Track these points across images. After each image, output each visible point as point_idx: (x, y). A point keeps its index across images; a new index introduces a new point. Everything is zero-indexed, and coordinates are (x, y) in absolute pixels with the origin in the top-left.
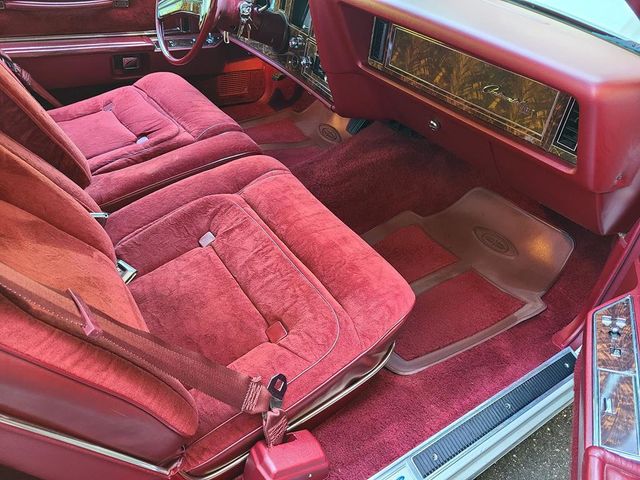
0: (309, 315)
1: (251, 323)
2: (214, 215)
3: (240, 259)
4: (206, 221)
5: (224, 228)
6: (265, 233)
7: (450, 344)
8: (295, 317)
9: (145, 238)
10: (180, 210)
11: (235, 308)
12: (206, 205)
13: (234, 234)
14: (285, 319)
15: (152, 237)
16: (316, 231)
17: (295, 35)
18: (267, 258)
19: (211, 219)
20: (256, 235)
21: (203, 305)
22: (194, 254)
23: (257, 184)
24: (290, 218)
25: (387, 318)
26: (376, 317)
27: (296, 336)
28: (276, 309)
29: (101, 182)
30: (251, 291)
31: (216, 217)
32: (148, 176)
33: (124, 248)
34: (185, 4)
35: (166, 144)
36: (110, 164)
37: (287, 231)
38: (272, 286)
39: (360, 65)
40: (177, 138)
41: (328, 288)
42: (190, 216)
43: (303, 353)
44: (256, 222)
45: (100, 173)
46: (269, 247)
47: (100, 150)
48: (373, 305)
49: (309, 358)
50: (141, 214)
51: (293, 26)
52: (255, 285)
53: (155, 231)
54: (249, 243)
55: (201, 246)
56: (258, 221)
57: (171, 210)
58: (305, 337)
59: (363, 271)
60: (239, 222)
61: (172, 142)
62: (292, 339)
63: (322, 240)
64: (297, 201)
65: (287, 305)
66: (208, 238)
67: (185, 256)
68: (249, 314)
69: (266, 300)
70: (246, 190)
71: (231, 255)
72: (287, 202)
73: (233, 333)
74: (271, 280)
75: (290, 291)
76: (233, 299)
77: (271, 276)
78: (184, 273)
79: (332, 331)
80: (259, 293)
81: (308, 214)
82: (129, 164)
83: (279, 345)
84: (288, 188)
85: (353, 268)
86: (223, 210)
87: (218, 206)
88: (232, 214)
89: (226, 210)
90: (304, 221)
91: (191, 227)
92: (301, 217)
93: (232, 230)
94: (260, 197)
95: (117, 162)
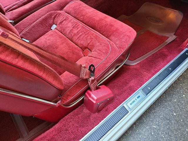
0: (98, 44)
1: (76, 51)
2: (54, 18)
3: (68, 31)
4: (52, 20)
5: (59, 21)
6: (75, 20)
7: (146, 54)
8: (93, 46)
9: (31, 30)
11: (69, 47)
12: (51, 15)
13: (63, 23)
14: (89, 47)
15: (33, 29)
16: (94, 16)
18: (78, 28)
19: (54, 20)
20: (72, 21)
21: (57, 48)
22: (50, 32)
23: (69, 5)
24: (83, 14)
25: (128, 40)
26: (124, 40)
27: (95, 52)
28: (85, 44)
29: (10, 14)
30: (74, 40)
31: (55, 19)
32: (27, 9)
33: (23, 34)
37: (83, 18)
38: (82, 37)
41: (103, 35)
42: (46, 20)
43: (99, 57)
46: (78, 25)
47: (7, 5)
48: (121, 36)
49: (101, 58)
50: (27, 22)
52: (75, 38)
53: (34, 27)
54: (70, 25)
55: (52, 30)
56: (71, 17)
57: (38, 19)
58: (98, 51)
59: (115, 26)
60: (64, 18)
62: (94, 53)
63: (97, 19)
64: (84, 8)
65: (89, 42)
66: (54, 27)
67: (47, 34)
68: (75, 48)
69: (80, 42)
70: (65, 8)
71: (64, 30)
72: (81, 9)
73: (71, 55)
74: (81, 35)
75: (89, 37)
76: (68, 44)
77: (80, 34)
78: (48, 39)
79: (108, 47)
80: (77, 40)
81: (90, 12)
82: (19, 7)
83: (89, 56)
84: (81, 4)
85: (111, 25)
86: (57, 15)
87: (55, 14)
88: (61, 17)
89: (59, 16)
90: (89, 14)
91: (47, 23)
92: (87, 13)
93: (63, 21)
94: (70, 9)
95: (14, 7)
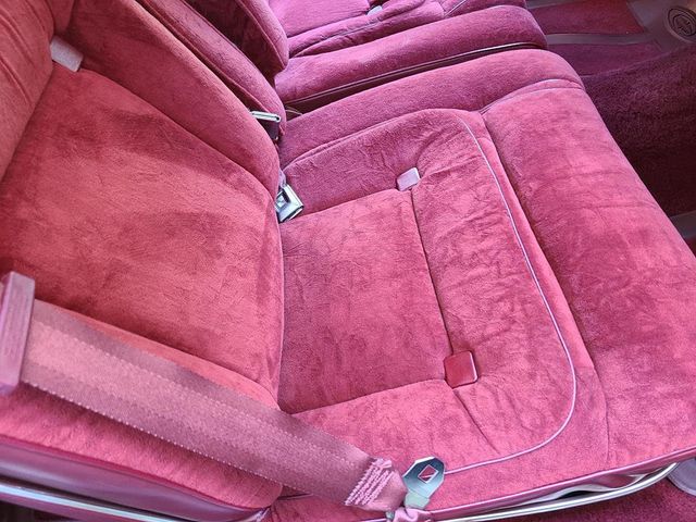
0: (523, 365)
1: (424, 341)
2: (427, 143)
3: (444, 225)
4: (415, 149)
5: (436, 168)
6: (500, 190)
8: (498, 357)
9: (327, 160)
10: (383, 126)
11: (408, 305)
12: (421, 125)
13: (447, 181)
14: (482, 355)
15: (334, 161)
16: (590, 207)
18: (485, 237)
19: (422, 149)
20: (481, 190)
21: (364, 286)
22: (381, 200)
23: (514, 100)
24: (550, 171)
25: (684, 427)
26: (655, 415)
27: (488, 394)
28: (471, 332)
29: (302, 66)
30: (443, 284)
31: (431, 147)
32: (362, 66)
33: (298, 169)
35: (399, 18)
36: (321, 43)
37: (537, 193)
38: (477, 287)
40: (419, 10)
41: (577, 320)
42: (393, 138)
43: (489, 430)
44: (491, 165)
45: (306, 54)
46: (495, 217)
47: (319, 20)
48: (661, 388)
49: (498, 445)
50: (335, 122)
52: (450, 278)
53: (341, 153)
54: (465, 201)
55: (397, 187)
56: (493, 165)
57: (375, 122)
58: (504, 402)
59: (662, 312)
60: (462, 161)
61: (410, 16)
62: (480, 395)
63: (597, 226)
64: (573, 142)
65: (490, 330)
66: (411, 177)
67: (370, 198)
68: (426, 324)
69: (461, 308)
70: (494, 107)
71: (431, 216)
72: (555, 141)
73: (393, 346)
74: (479, 277)
75: (504, 307)
76: (410, 289)
77: (480, 270)
78: (357, 226)
79: (558, 411)
80: (454, 292)
81: (584, 171)
82: (344, 45)
83: (457, 395)
84: (565, 114)
85: (643, 298)
86: (444, 136)
87: (439, 129)
88: (456, 146)
89: (449, 138)
90: (573, 182)
91: (392, 155)
92: (572, 171)
93: (448, 173)
94: (511, 125)
95: (330, 40)
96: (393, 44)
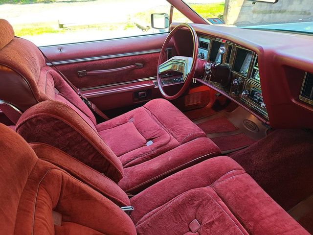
4: (193, 211)
5: (206, 219)
6: (238, 228)
10: (175, 200)
12: (193, 198)
17: (236, 77)
19: (196, 210)
20: (232, 230)
24: (255, 216)
31: (200, 208)
33: (142, 228)
34: (174, 66)
35: (163, 148)
36: (133, 161)
37: (254, 228)
39: (294, 101)
40: (170, 143)
42: (182, 206)
50: (151, 199)
51: (234, 72)
53: (161, 216)
56: (230, 215)
60: (217, 216)
61: (167, 146)
64: (257, 200)
72: (250, 201)
81: (268, 214)
82: (143, 161)
86: (204, 203)
87: (201, 200)
88: (211, 208)
89: (206, 204)
90: (266, 221)
91: (183, 215)
92: (264, 215)
94: (229, 194)
95: (136, 159)
96: (164, 159)
